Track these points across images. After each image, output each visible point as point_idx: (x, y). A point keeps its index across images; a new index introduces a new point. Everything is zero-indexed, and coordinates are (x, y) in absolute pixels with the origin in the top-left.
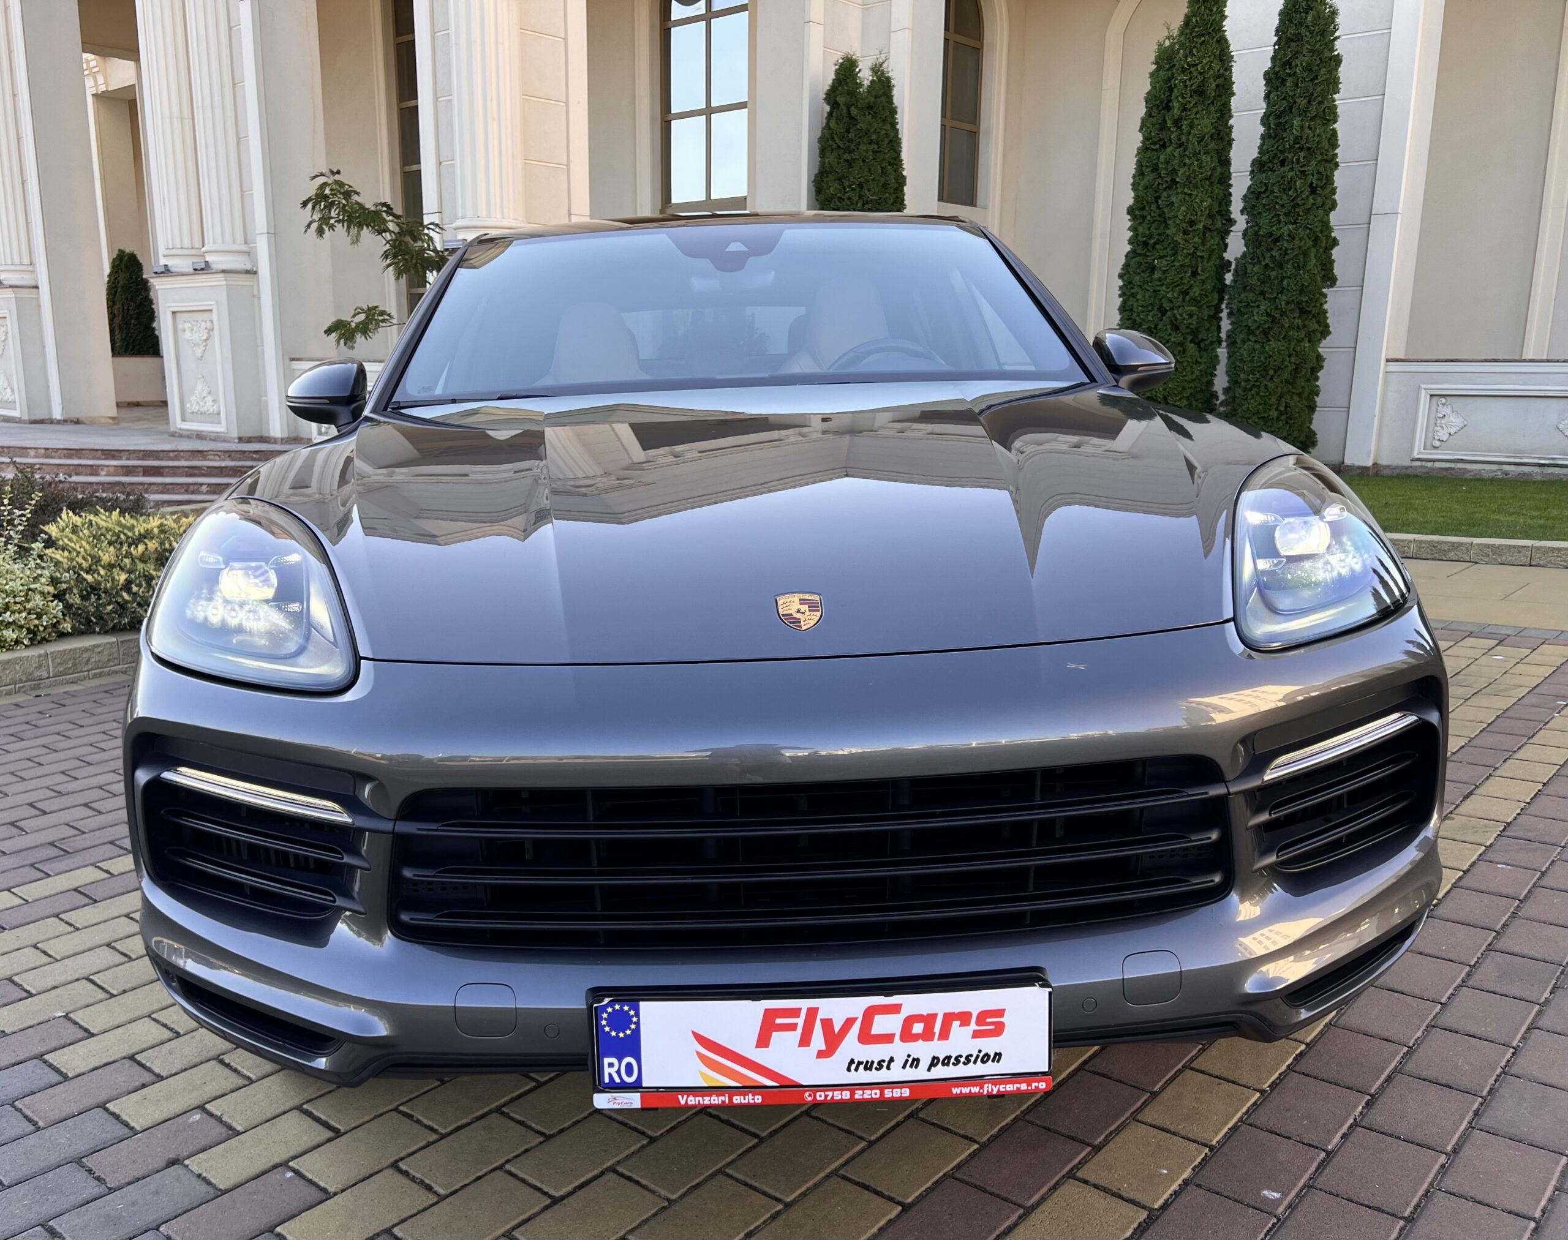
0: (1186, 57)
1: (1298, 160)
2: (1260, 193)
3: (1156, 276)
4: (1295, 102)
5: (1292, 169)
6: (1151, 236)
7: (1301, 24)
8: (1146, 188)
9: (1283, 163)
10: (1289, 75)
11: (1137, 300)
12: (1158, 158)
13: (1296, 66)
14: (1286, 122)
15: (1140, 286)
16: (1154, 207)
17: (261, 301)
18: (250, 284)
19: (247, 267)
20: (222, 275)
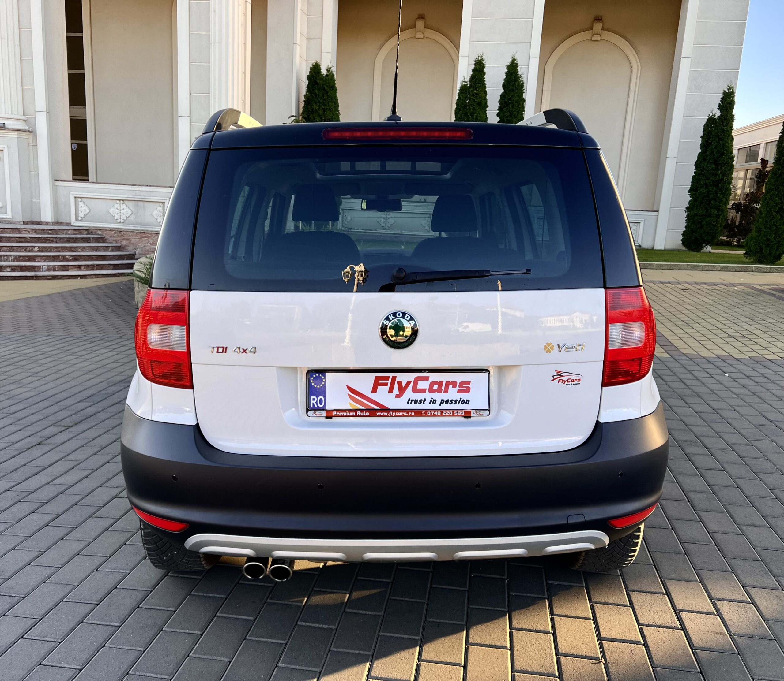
7: (513, 85)
10: (510, 103)
13: (513, 101)
17: (37, 148)
18: (27, 137)
19: (27, 128)
20: (17, 132)
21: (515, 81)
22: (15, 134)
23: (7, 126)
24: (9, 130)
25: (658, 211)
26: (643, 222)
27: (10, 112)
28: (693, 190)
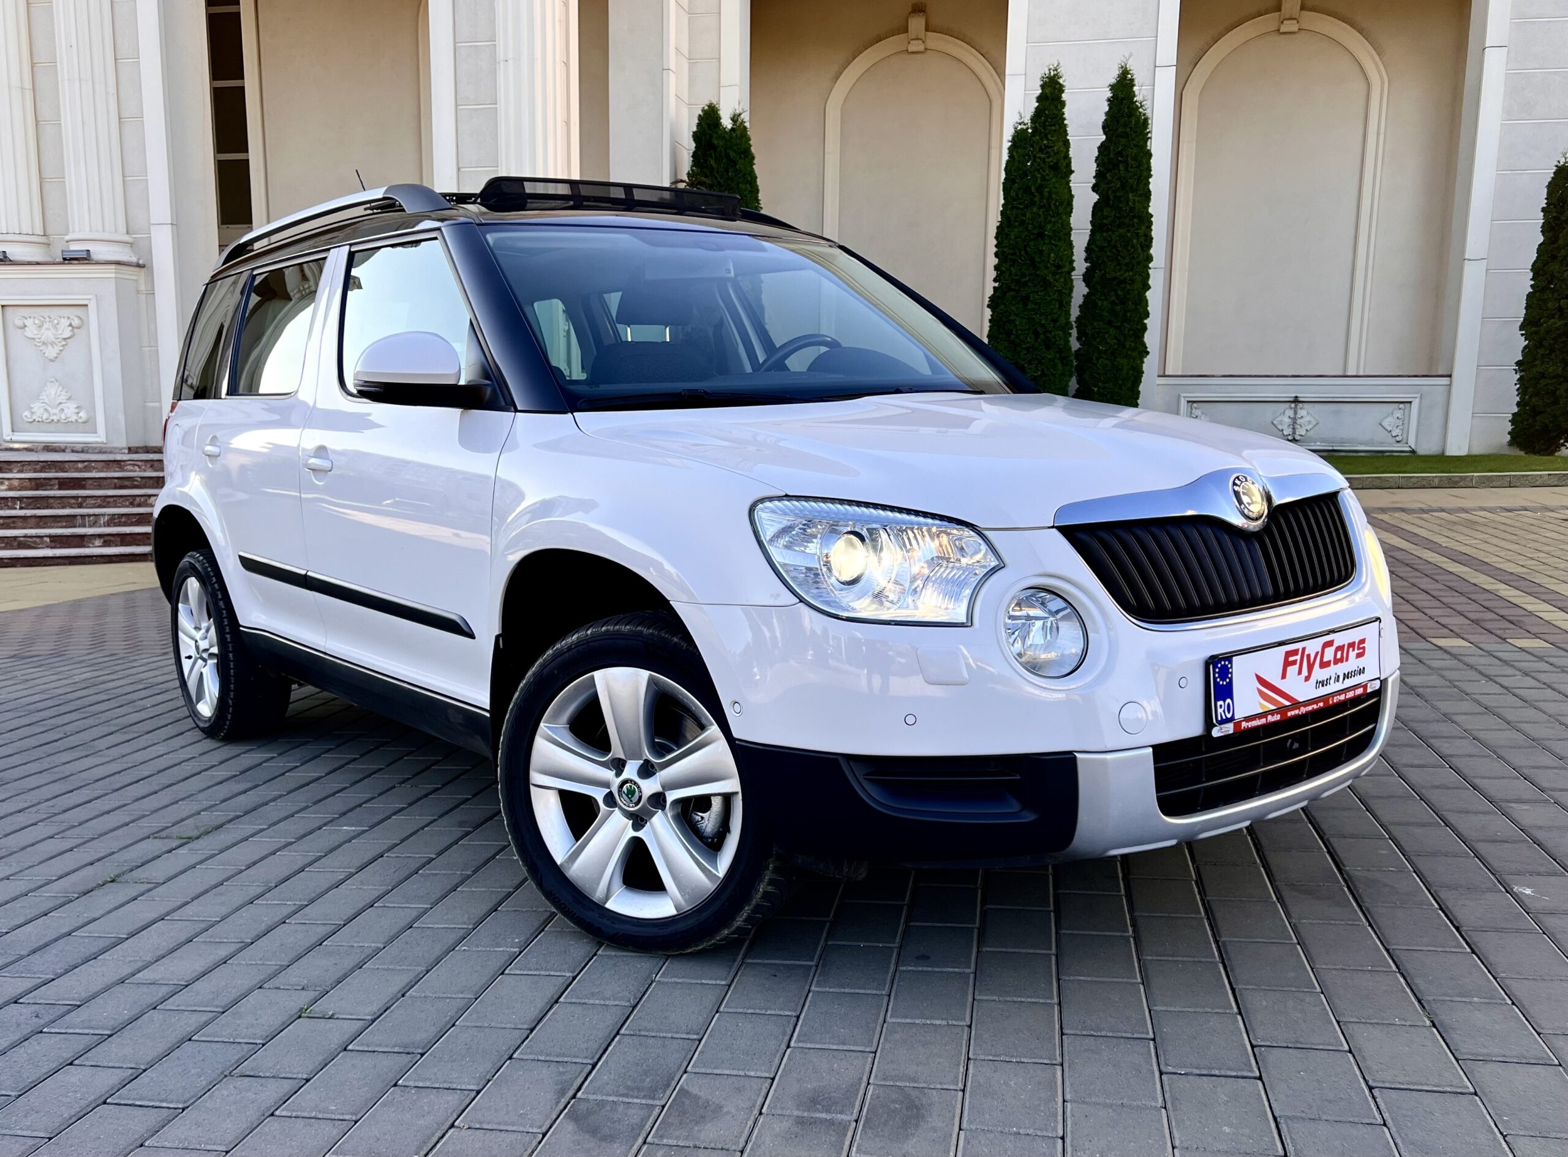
0: (1042, 139)
1: (1133, 226)
2: (1104, 247)
3: (1030, 306)
4: (1127, 182)
5: (1129, 231)
6: (1024, 275)
7: (1125, 125)
8: (1016, 238)
9: (1119, 226)
10: (1121, 162)
11: (1016, 326)
12: (1024, 215)
13: (1127, 156)
14: (1120, 197)
15: (1016, 315)
16: (1023, 253)
17: (154, 297)
18: (135, 278)
19: (134, 259)
20: (113, 267)
21: (1130, 115)
22: (110, 272)
23: (95, 256)
24: (98, 263)
25: (1450, 376)
26: (1417, 400)
27: (100, 228)
28: (1529, 325)
